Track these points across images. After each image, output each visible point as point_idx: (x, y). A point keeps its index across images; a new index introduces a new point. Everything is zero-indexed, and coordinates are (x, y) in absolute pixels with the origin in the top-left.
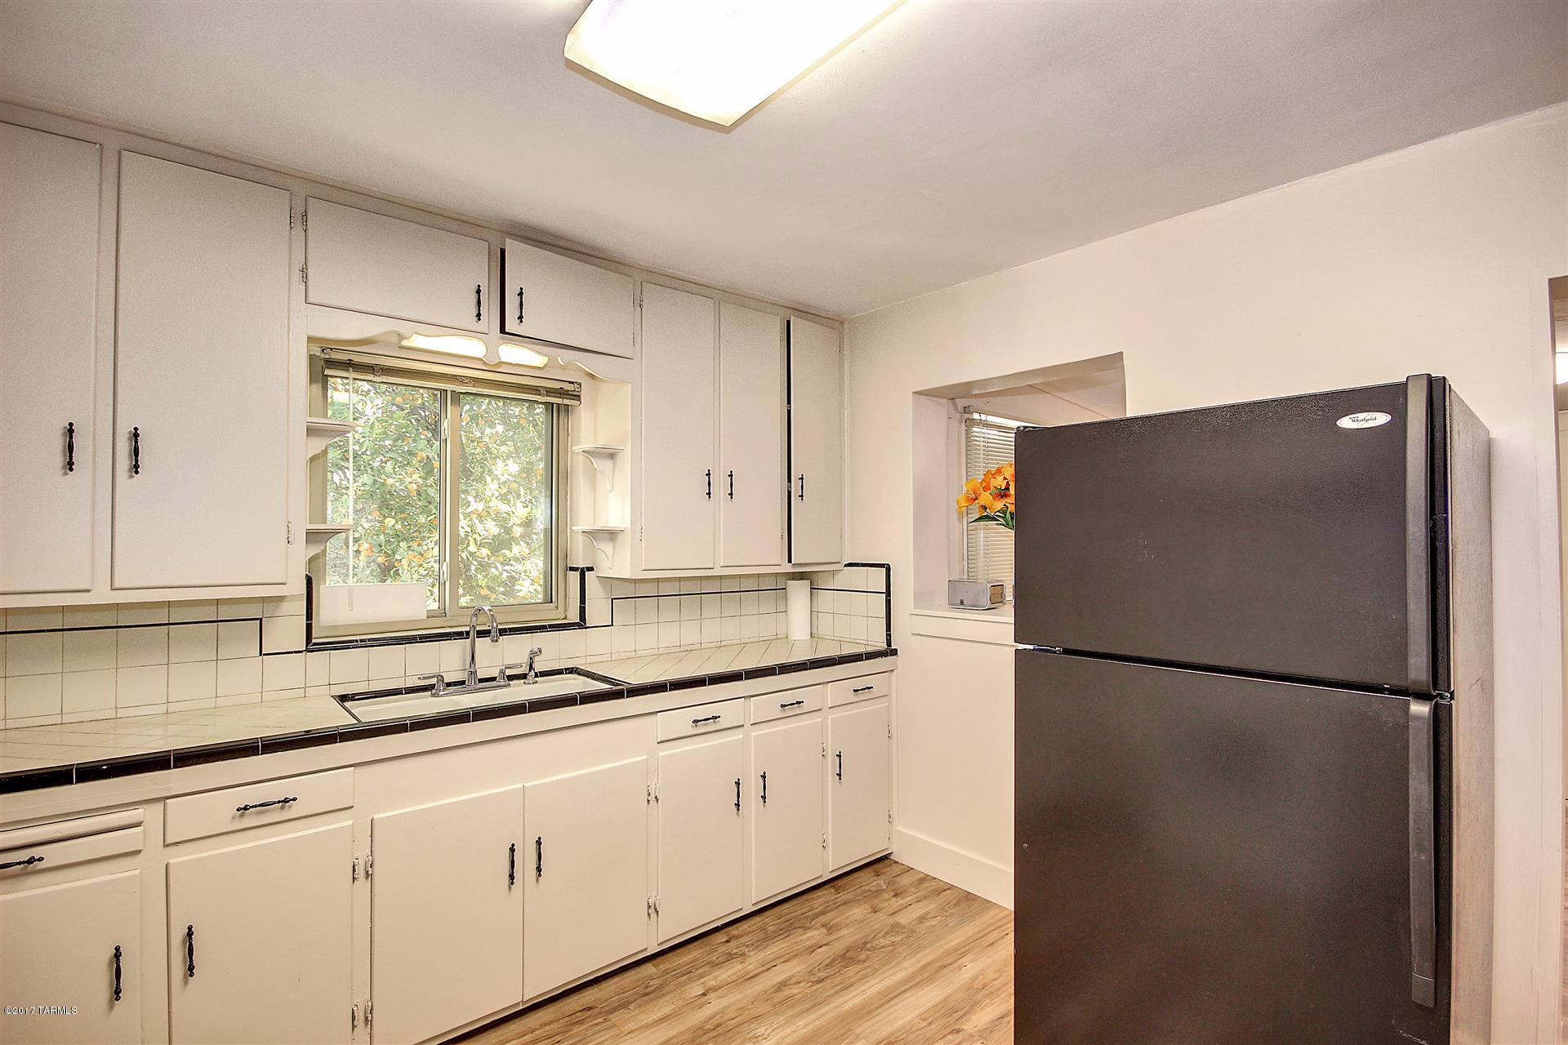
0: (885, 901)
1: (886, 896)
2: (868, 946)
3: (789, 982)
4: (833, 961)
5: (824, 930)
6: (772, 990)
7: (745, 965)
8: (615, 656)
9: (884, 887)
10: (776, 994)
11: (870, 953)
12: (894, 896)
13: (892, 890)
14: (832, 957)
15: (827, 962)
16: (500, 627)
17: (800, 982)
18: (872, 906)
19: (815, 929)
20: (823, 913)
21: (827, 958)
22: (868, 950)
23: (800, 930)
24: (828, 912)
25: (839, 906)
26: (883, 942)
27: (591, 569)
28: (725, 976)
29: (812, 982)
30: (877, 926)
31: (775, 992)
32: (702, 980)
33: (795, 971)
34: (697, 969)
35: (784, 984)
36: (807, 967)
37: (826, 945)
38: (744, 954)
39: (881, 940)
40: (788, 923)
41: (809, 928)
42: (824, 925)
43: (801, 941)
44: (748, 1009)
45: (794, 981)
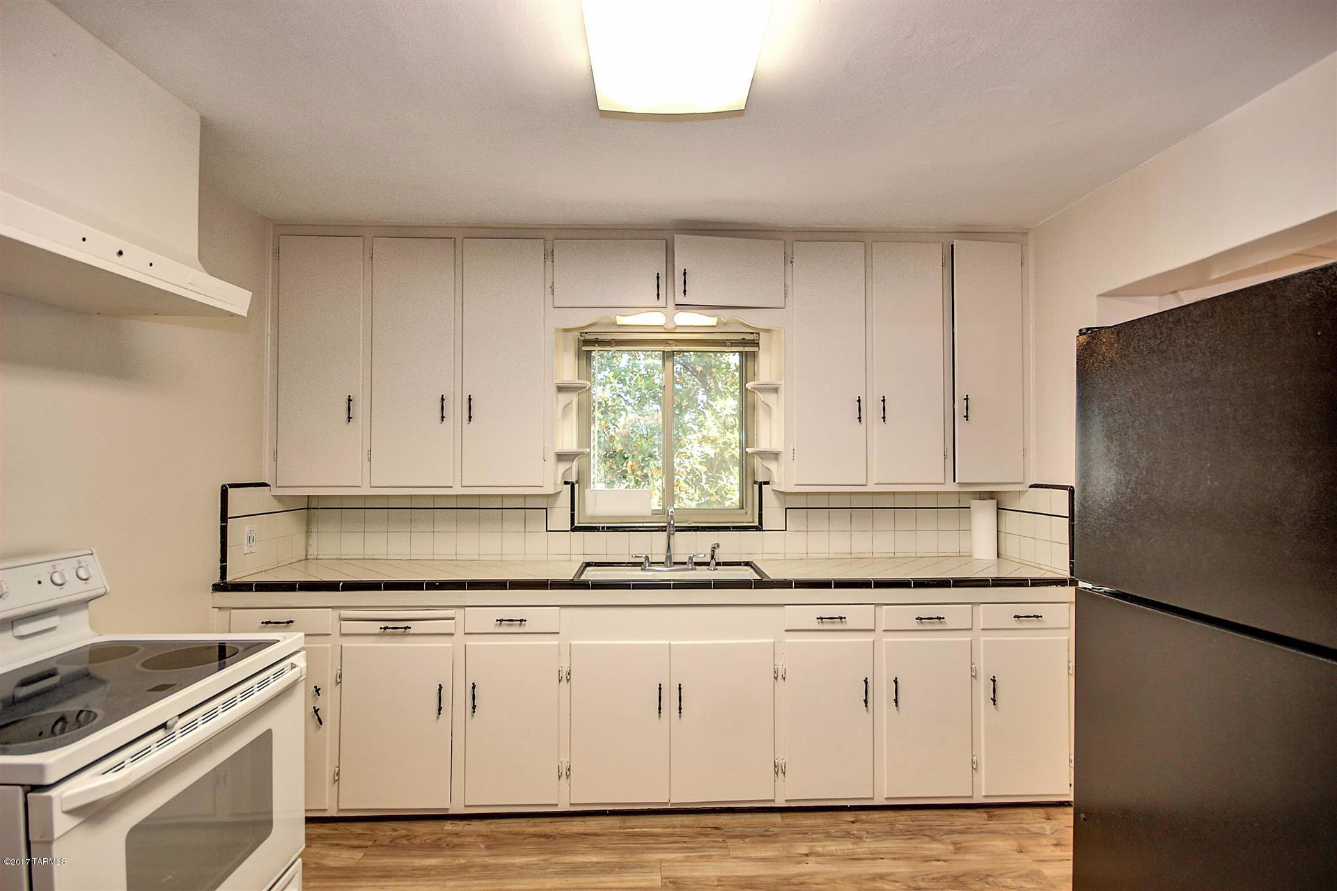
0: (1040, 846)
1: (1044, 841)
2: (990, 880)
3: (885, 877)
4: (943, 877)
5: (951, 848)
6: (867, 877)
7: (855, 847)
8: (788, 556)
9: (1048, 833)
10: (866, 882)
11: (987, 886)
12: (1054, 845)
13: (1055, 839)
14: (945, 874)
15: (933, 876)
16: (676, 525)
17: (896, 882)
18: (1019, 846)
19: (943, 843)
20: (961, 832)
21: (939, 873)
22: (987, 883)
23: (927, 838)
24: (967, 833)
25: (982, 832)
26: (1010, 882)
27: (767, 483)
28: (833, 848)
29: (908, 886)
30: (1013, 866)
31: (867, 880)
32: (812, 844)
33: (898, 870)
34: (814, 833)
35: (881, 877)
36: (912, 872)
37: (945, 861)
38: (860, 838)
39: (1009, 880)
40: (919, 828)
41: (938, 840)
42: (954, 843)
43: (922, 848)
44: (836, 883)
45: (892, 878)
